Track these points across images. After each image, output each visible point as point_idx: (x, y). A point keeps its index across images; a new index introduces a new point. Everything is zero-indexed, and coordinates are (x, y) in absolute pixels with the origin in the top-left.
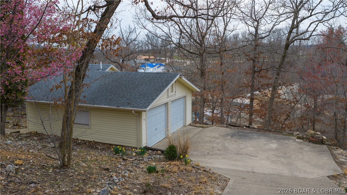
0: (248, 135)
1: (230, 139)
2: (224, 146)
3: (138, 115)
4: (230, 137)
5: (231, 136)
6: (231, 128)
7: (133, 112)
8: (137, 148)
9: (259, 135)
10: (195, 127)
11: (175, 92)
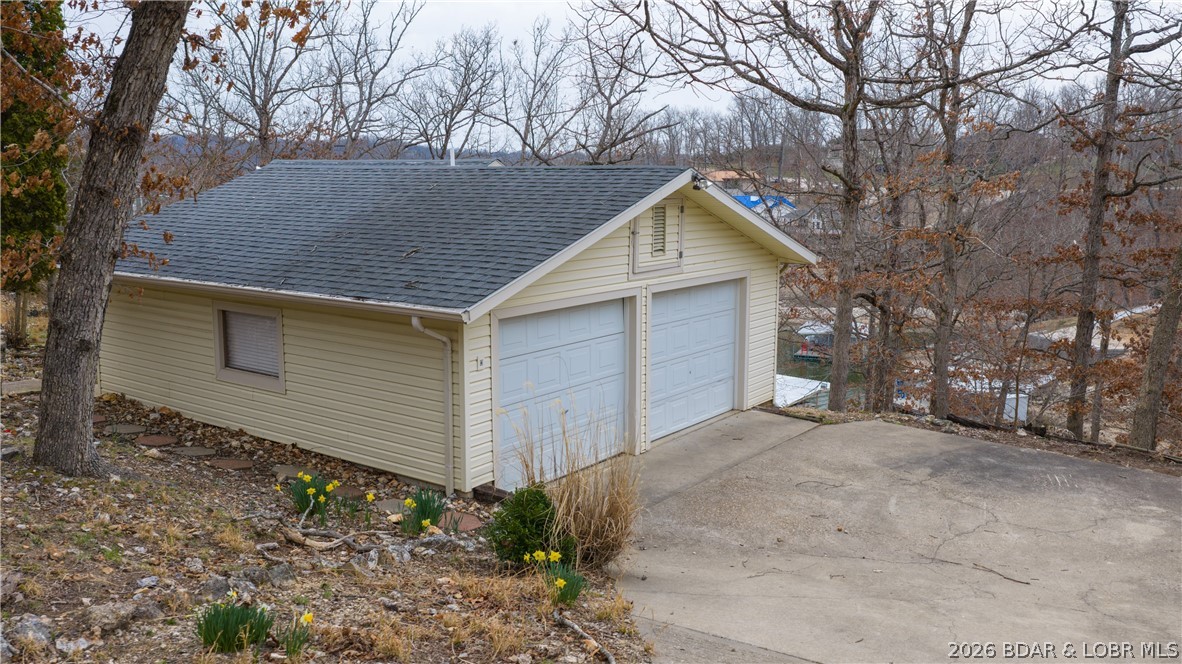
0: (1022, 467)
1: (921, 483)
2: (878, 513)
3: (445, 339)
4: (929, 471)
5: (932, 467)
6: (953, 432)
7: (415, 321)
8: (444, 487)
9: (1082, 472)
10: (783, 418)
11: (676, 254)
